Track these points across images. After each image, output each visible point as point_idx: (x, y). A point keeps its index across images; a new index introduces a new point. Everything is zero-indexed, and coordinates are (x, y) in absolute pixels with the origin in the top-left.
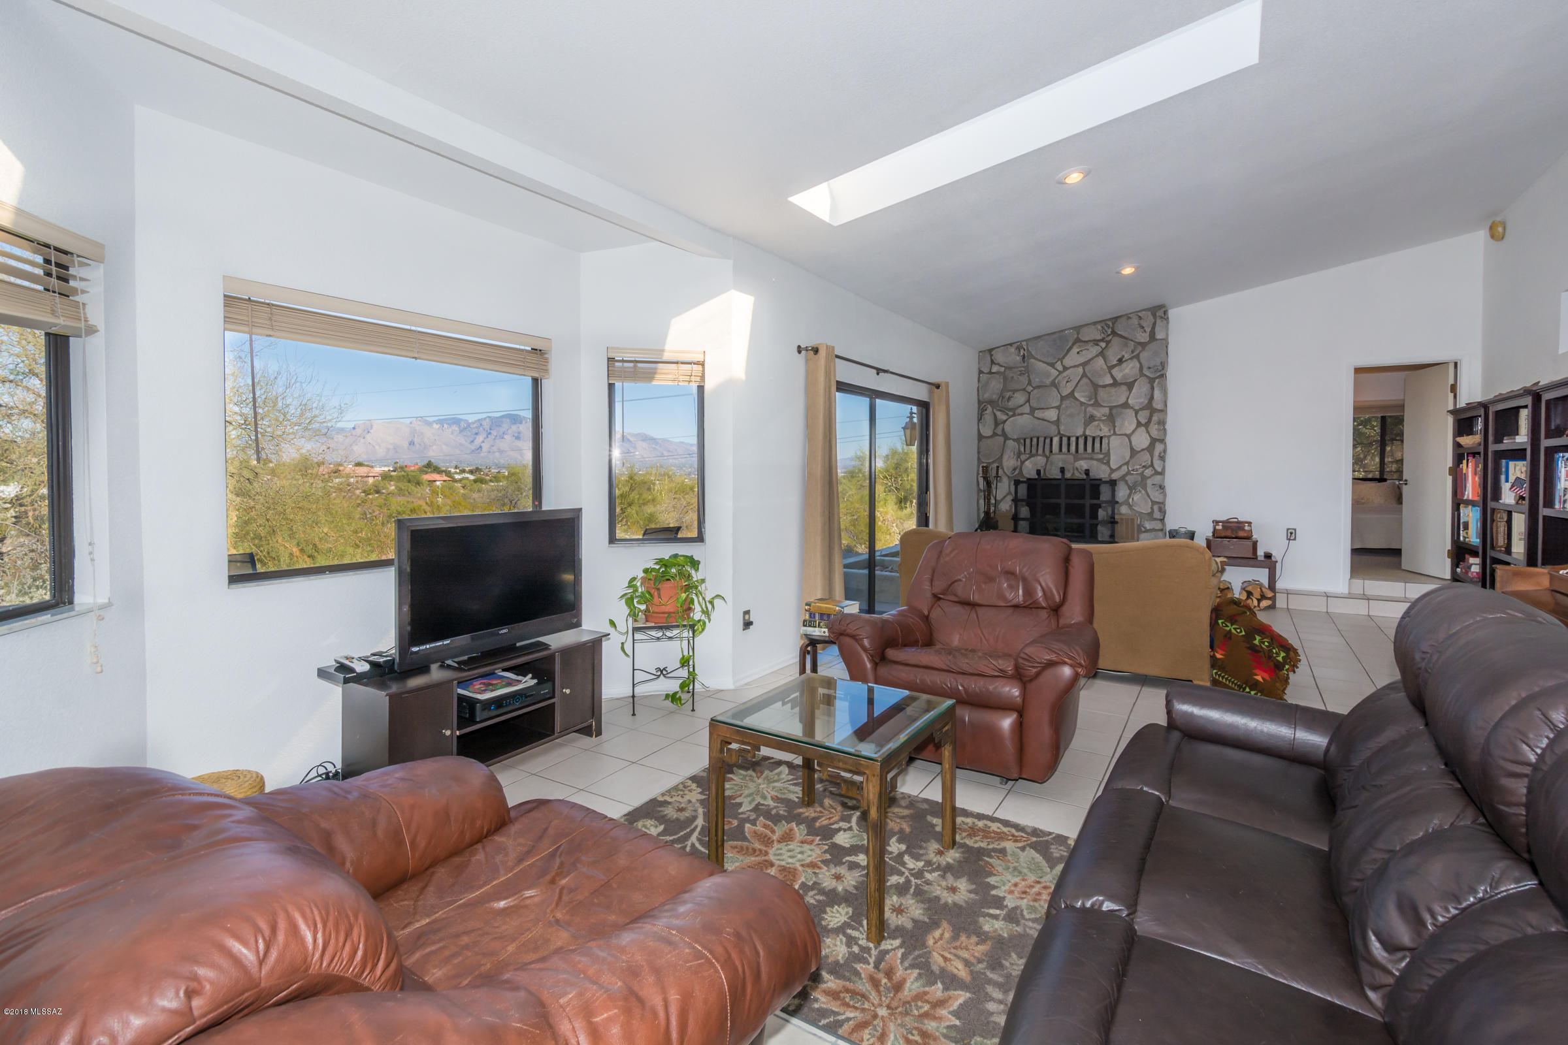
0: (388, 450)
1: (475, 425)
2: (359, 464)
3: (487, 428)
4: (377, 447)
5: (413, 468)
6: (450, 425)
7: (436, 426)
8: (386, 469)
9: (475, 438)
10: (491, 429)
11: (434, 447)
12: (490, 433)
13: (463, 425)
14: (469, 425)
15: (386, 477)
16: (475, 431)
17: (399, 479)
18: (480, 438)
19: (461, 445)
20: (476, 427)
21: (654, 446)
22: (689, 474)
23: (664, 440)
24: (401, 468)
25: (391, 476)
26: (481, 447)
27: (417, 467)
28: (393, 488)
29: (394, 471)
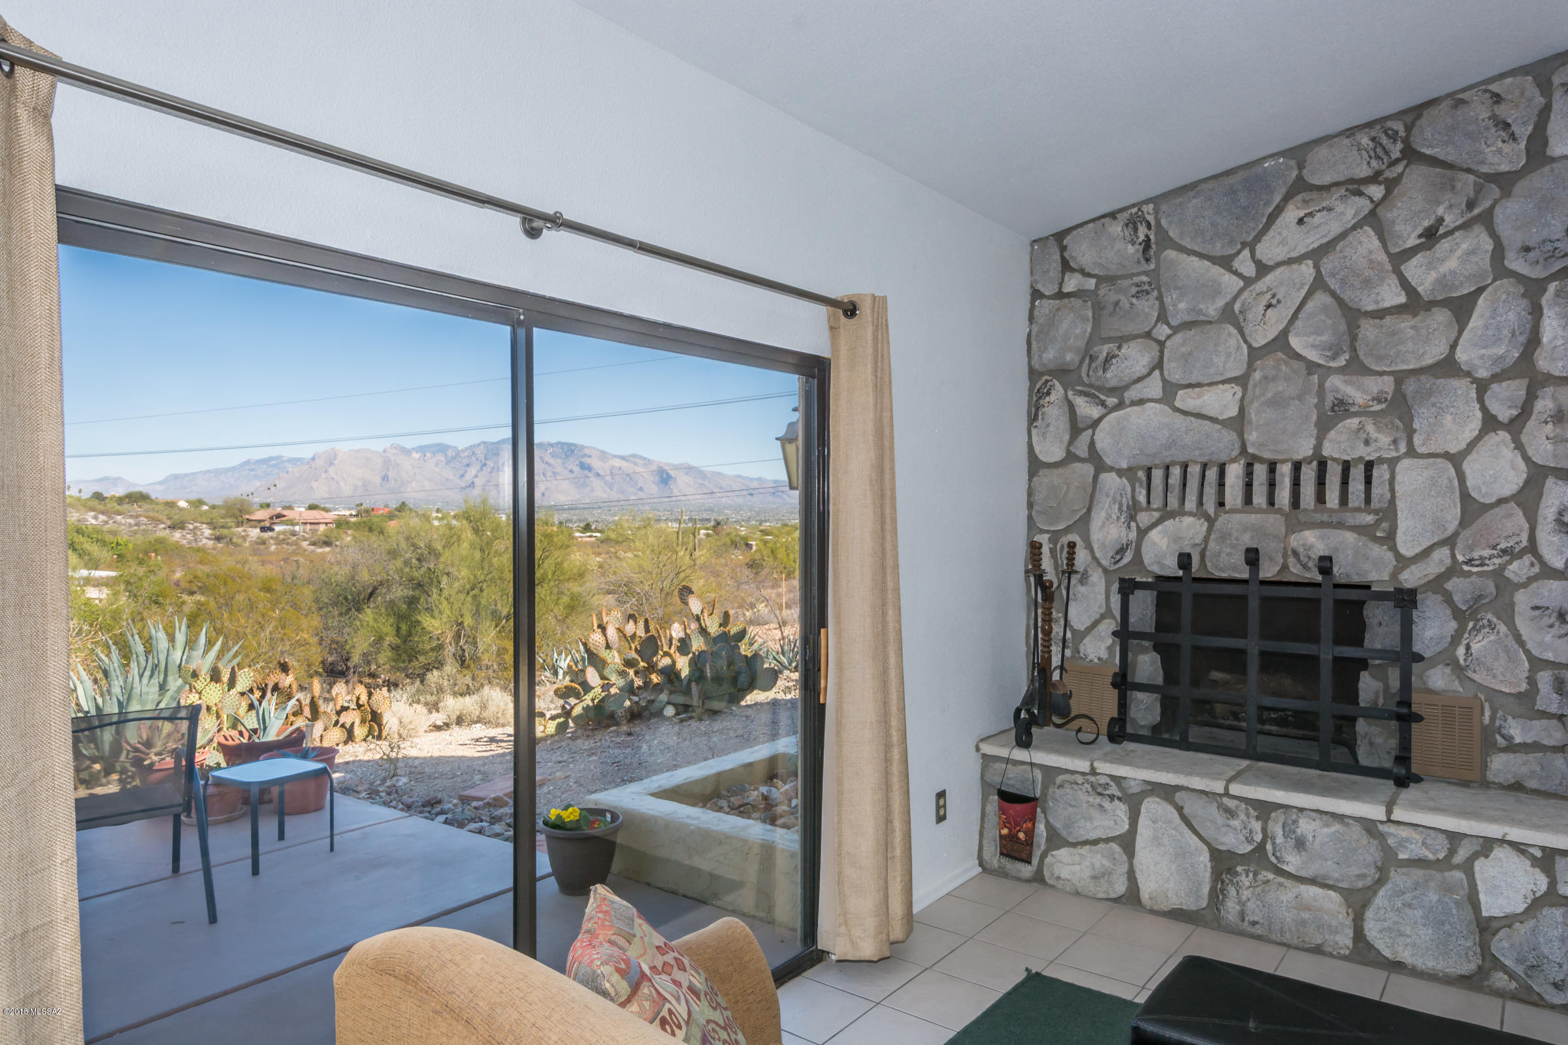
0: (356, 487)
1: (466, 453)
2: (312, 507)
3: (481, 457)
4: (342, 484)
5: (381, 512)
6: (434, 454)
7: (416, 455)
8: (347, 513)
9: (466, 472)
10: (486, 459)
11: (414, 484)
12: (485, 465)
13: (450, 453)
14: (458, 453)
15: (341, 523)
16: (465, 461)
17: (357, 526)
18: (472, 472)
19: (447, 480)
20: (467, 457)
21: (701, 482)
22: (749, 520)
23: (714, 474)
24: (367, 511)
25: (347, 523)
26: (473, 483)
27: (386, 510)
28: (349, 539)
29: (356, 516)
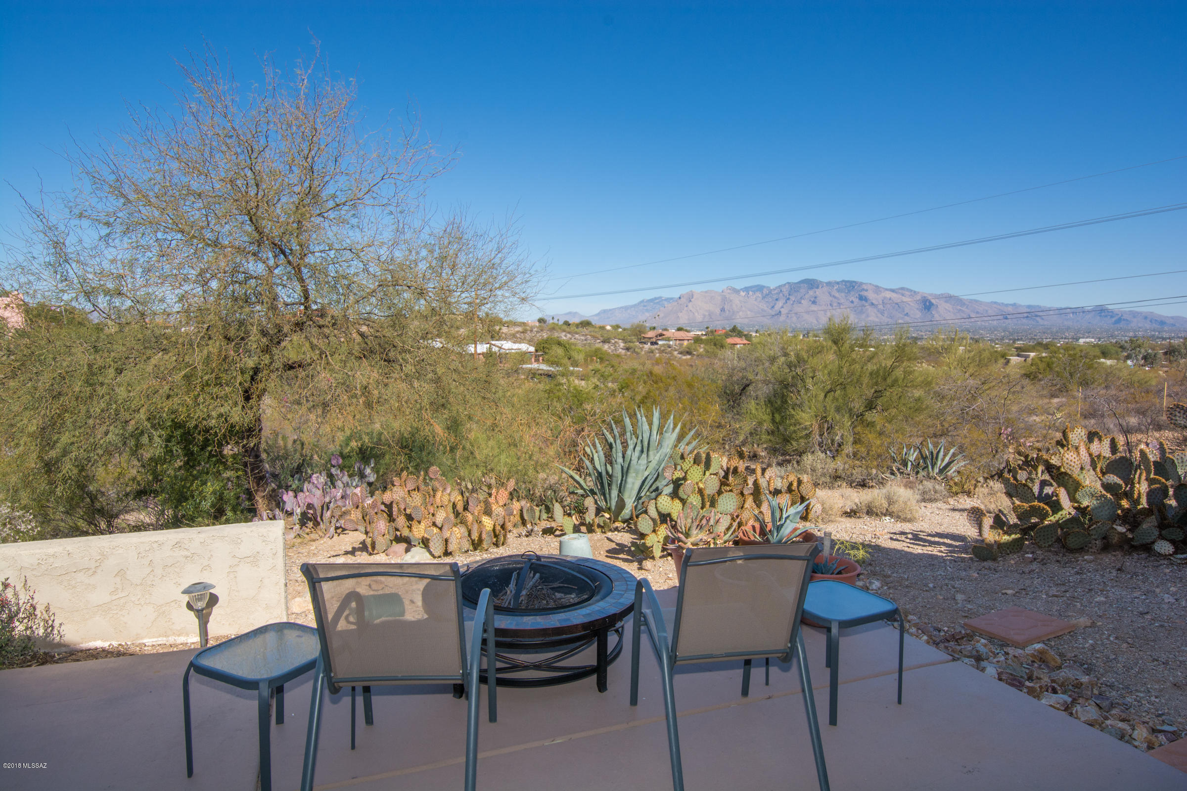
0: (704, 316)
1: (776, 291)
2: (679, 329)
3: (786, 293)
4: (696, 314)
5: (720, 332)
6: (754, 292)
7: (743, 294)
8: (700, 333)
9: (775, 304)
10: (789, 295)
11: (741, 313)
12: (789, 299)
13: (765, 291)
14: (770, 291)
15: (697, 340)
16: (775, 297)
17: (707, 342)
18: (780, 304)
19: (763, 310)
20: (777, 293)
21: (959, 307)
22: (1002, 339)
23: (972, 301)
24: (712, 332)
25: (702, 340)
26: (780, 312)
27: (724, 331)
28: (702, 350)
29: (705, 335)
